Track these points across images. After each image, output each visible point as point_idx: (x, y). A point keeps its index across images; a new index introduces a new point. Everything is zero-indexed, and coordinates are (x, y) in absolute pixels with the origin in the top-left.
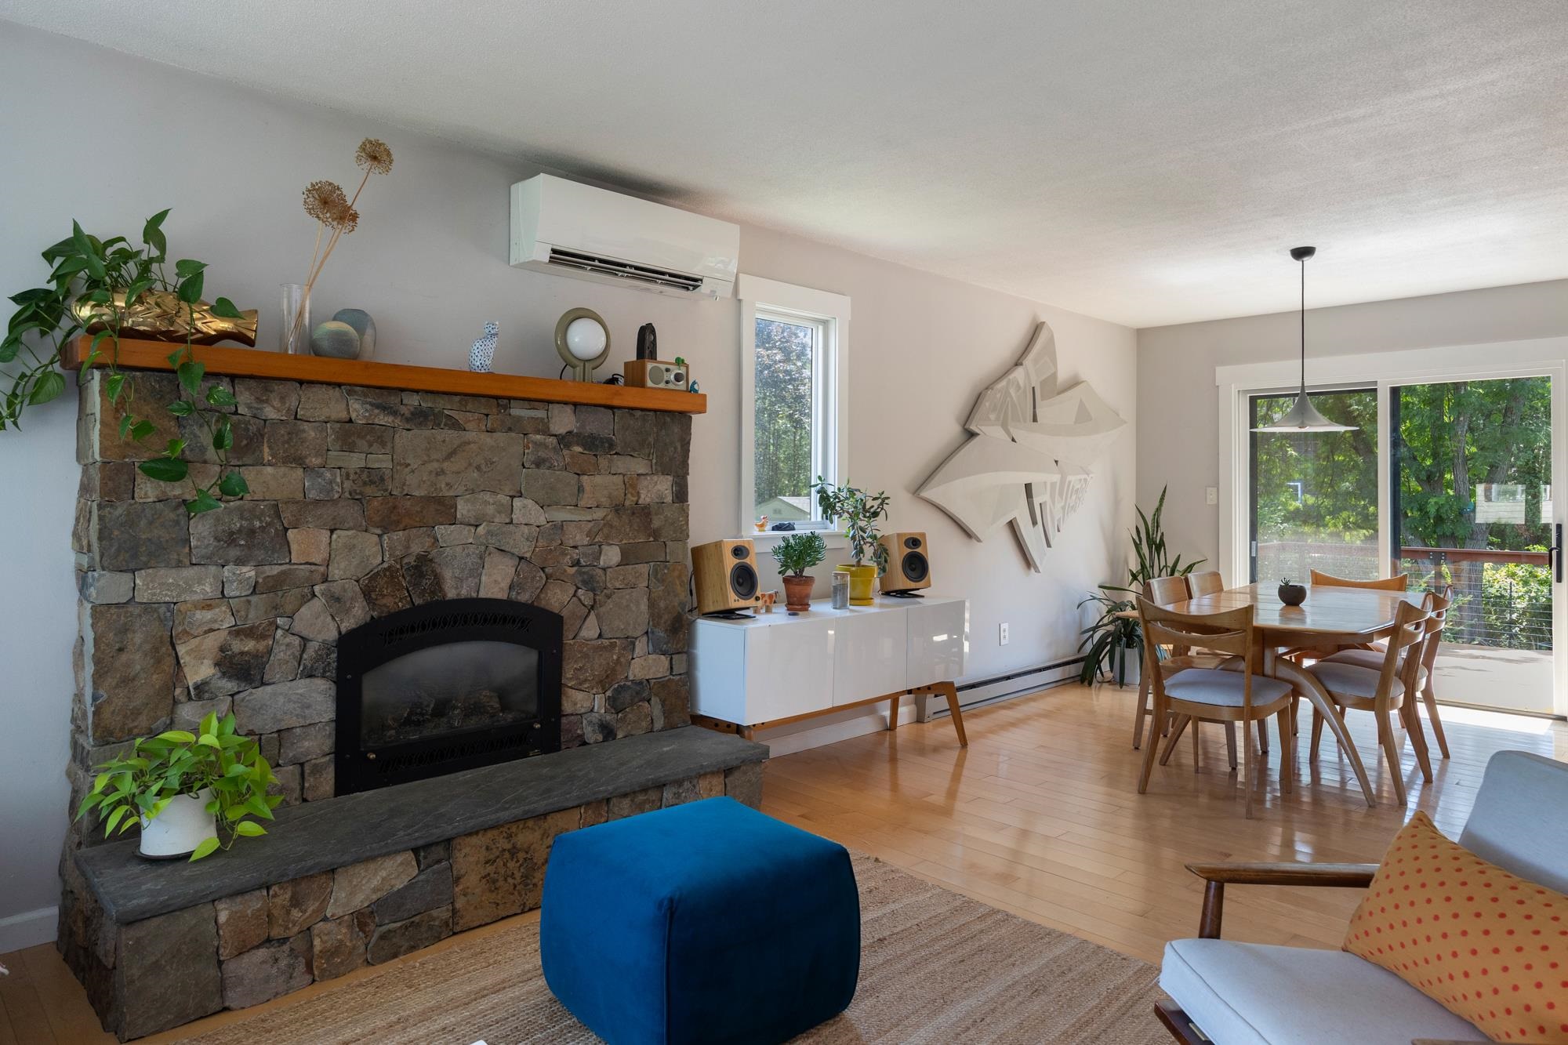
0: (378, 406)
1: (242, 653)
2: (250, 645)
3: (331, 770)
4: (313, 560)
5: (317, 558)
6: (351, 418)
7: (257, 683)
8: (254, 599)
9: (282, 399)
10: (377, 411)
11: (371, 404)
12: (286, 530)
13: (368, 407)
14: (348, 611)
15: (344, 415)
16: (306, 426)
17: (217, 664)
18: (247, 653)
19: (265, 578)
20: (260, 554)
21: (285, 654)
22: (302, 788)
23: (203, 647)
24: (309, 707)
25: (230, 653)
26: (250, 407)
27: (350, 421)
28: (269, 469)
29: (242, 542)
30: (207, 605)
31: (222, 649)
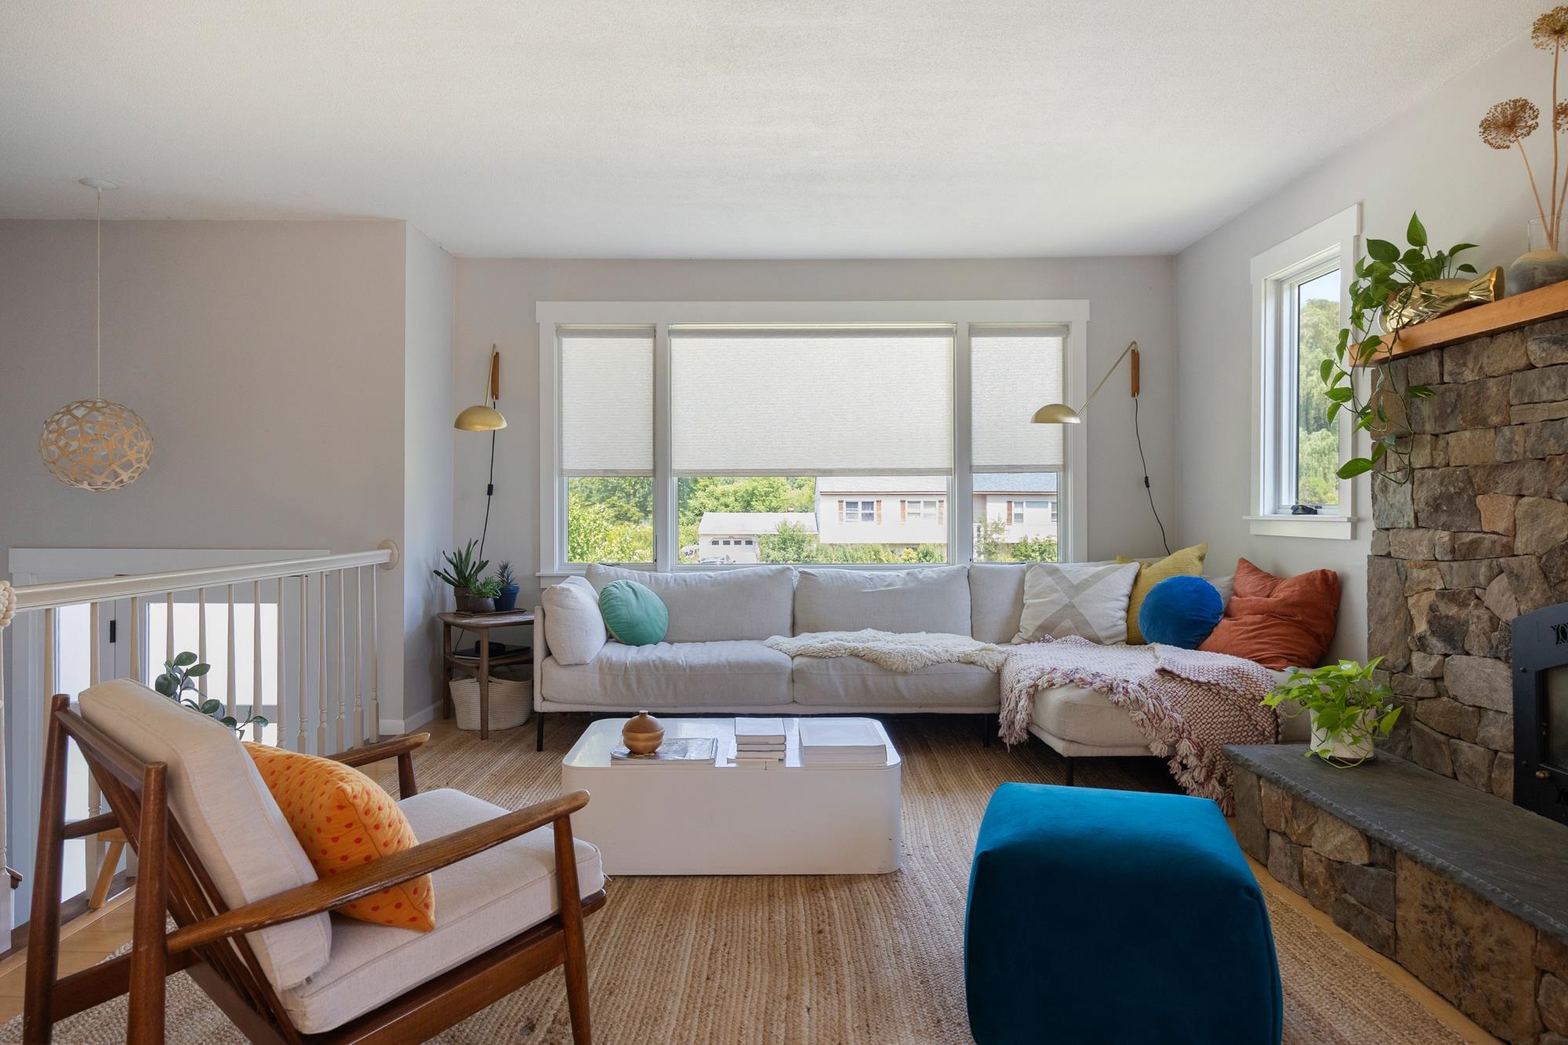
0: (1555, 342)
1: (1447, 617)
2: (1453, 611)
3: (1512, 770)
4: (1497, 530)
5: (1500, 528)
6: (1531, 364)
7: (1460, 652)
8: (1455, 565)
9: (1476, 359)
10: (1554, 348)
11: (1548, 340)
12: (1476, 496)
13: (1545, 345)
14: (1527, 590)
15: (1523, 362)
16: (1491, 383)
17: (1429, 622)
18: (1452, 618)
19: (1459, 545)
20: (1459, 521)
21: (1477, 627)
22: (1490, 777)
23: (1420, 604)
24: (1496, 691)
25: (1438, 614)
26: (1451, 374)
27: (1532, 367)
28: (1467, 434)
29: (1445, 508)
30: (1425, 566)
31: (1432, 609)
